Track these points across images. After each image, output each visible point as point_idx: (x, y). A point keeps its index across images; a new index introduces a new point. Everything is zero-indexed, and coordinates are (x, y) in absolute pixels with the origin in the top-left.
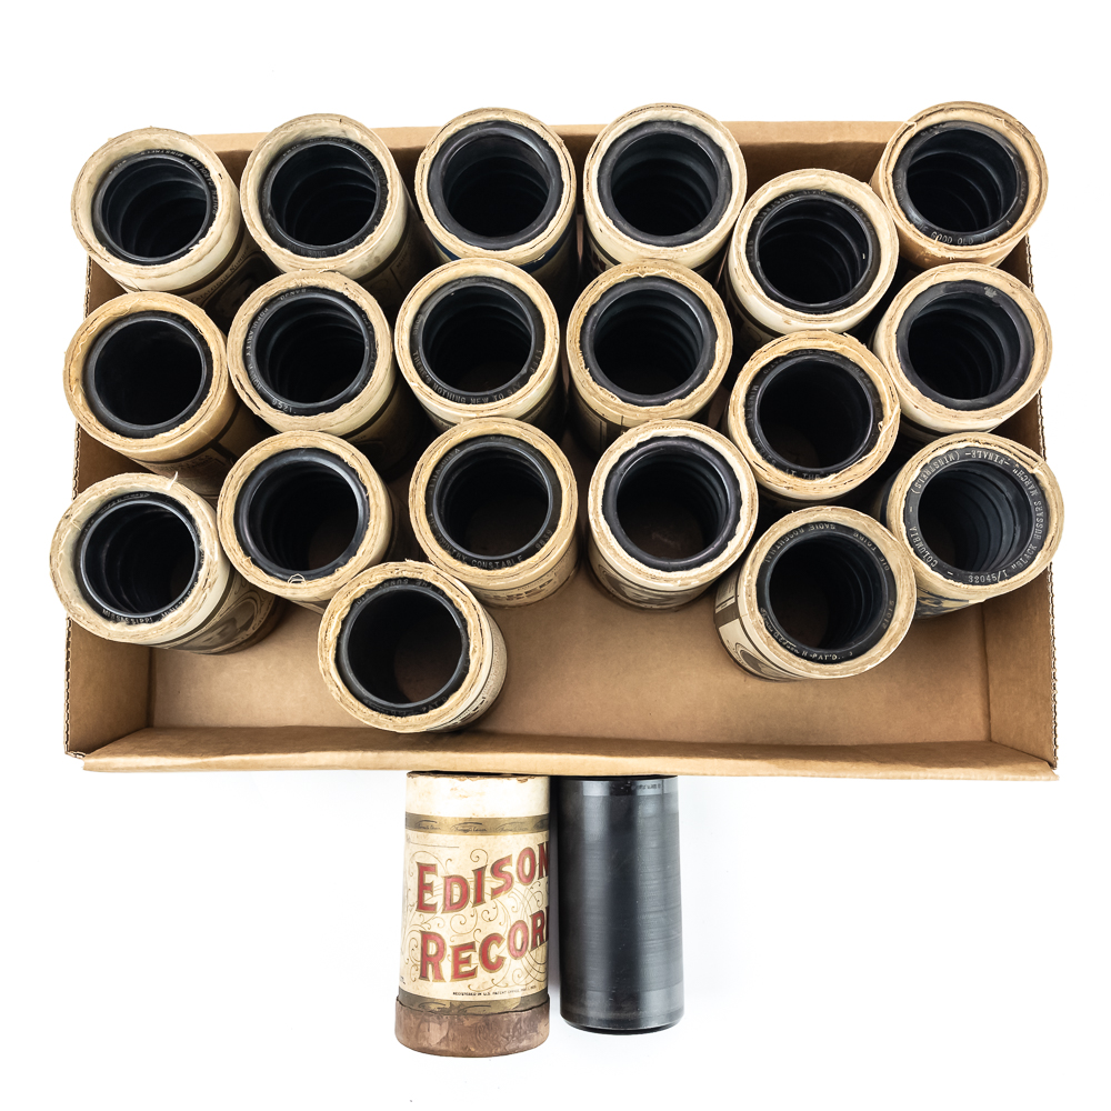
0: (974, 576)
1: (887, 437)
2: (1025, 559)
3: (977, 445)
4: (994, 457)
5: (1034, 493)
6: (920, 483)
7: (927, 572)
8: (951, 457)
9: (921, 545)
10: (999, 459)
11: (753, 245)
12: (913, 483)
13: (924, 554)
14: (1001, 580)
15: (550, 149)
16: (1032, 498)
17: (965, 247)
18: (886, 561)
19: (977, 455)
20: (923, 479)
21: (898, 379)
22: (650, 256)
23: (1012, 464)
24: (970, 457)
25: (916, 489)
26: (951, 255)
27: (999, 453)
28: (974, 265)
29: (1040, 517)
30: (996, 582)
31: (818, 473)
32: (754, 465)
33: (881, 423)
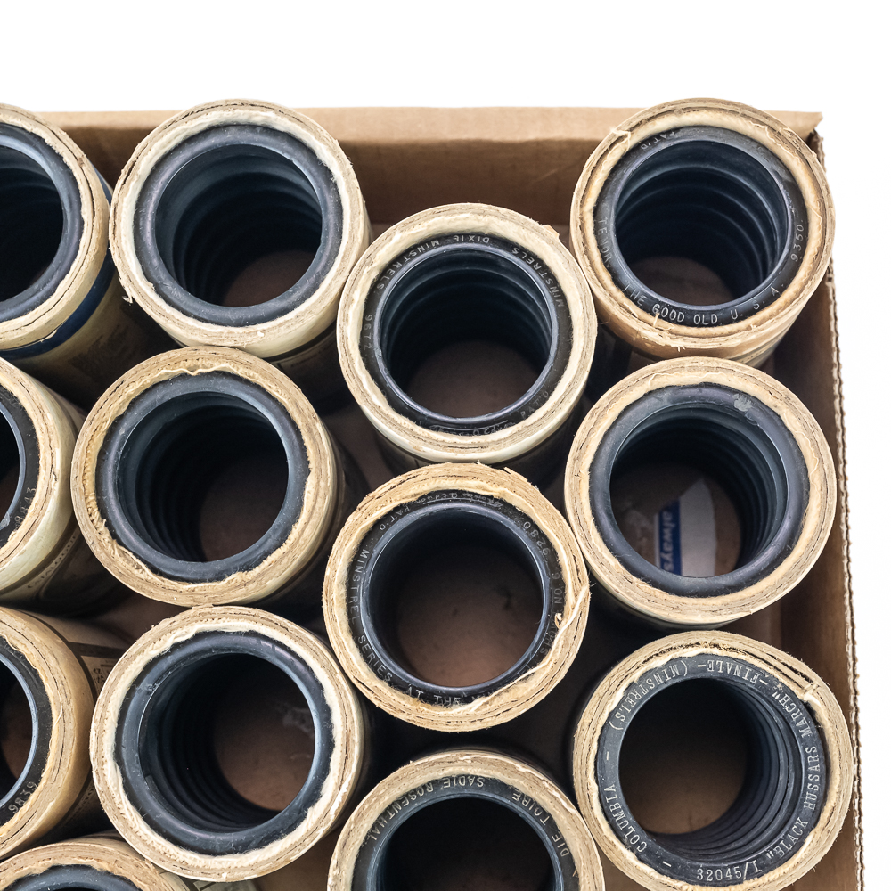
0: (705, 869)
1: (566, 640)
2: (788, 842)
3: (716, 651)
4: (744, 671)
5: (806, 732)
6: (624, 713)
7: (628, 864)
8: (675, 671)
9: (621, 815)
10: (751, 675)
11: (372, 322)
12: (612, 715)
13: (626, 830)
14: (748, 879)
15: (66, 167)
16: (802, 740)
17: (703, 331)
18: (562, 840)
19: (716, 668)
20: (628, 705)
21: (589, 546)
22: (208, 341)
23: (772, 684)
24: (704, 670)
25: (617, 723)
26: (679, 344)
27: (751, 666)
28: (714, 362)
29: (814, 773)
30: (740, 882)
31: (458, 695)
32: (355, 682)
33: (558, 616)
